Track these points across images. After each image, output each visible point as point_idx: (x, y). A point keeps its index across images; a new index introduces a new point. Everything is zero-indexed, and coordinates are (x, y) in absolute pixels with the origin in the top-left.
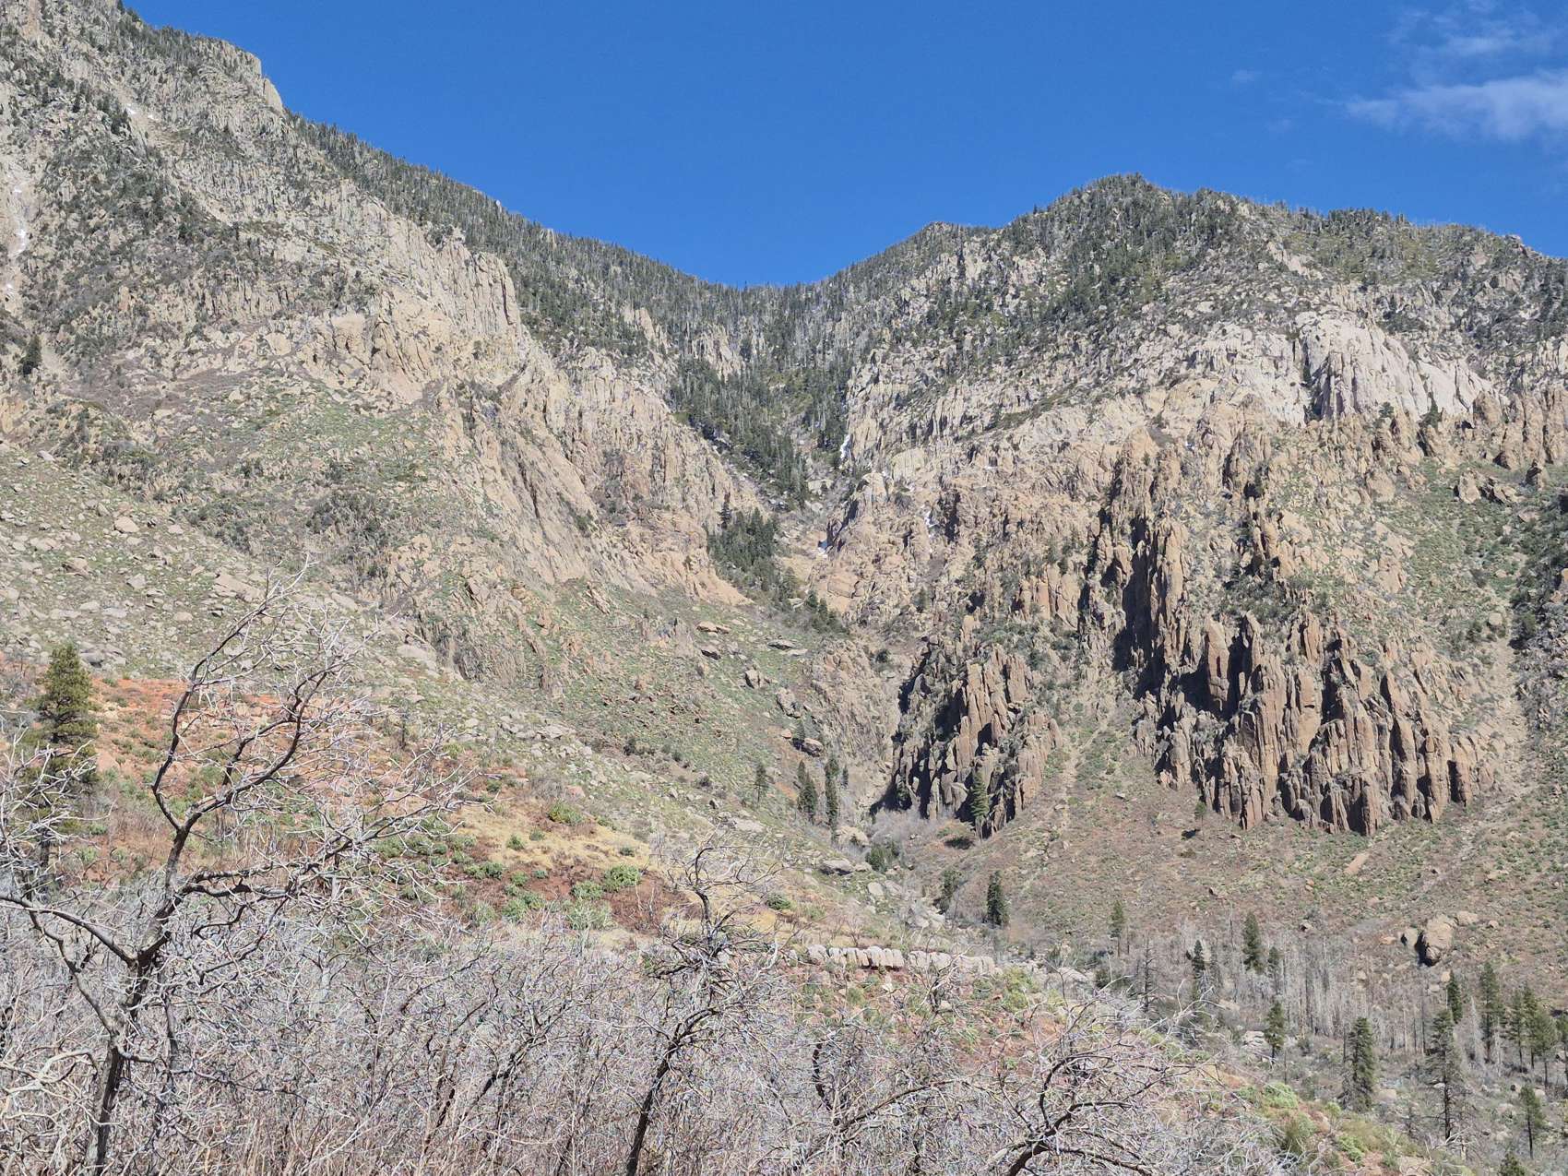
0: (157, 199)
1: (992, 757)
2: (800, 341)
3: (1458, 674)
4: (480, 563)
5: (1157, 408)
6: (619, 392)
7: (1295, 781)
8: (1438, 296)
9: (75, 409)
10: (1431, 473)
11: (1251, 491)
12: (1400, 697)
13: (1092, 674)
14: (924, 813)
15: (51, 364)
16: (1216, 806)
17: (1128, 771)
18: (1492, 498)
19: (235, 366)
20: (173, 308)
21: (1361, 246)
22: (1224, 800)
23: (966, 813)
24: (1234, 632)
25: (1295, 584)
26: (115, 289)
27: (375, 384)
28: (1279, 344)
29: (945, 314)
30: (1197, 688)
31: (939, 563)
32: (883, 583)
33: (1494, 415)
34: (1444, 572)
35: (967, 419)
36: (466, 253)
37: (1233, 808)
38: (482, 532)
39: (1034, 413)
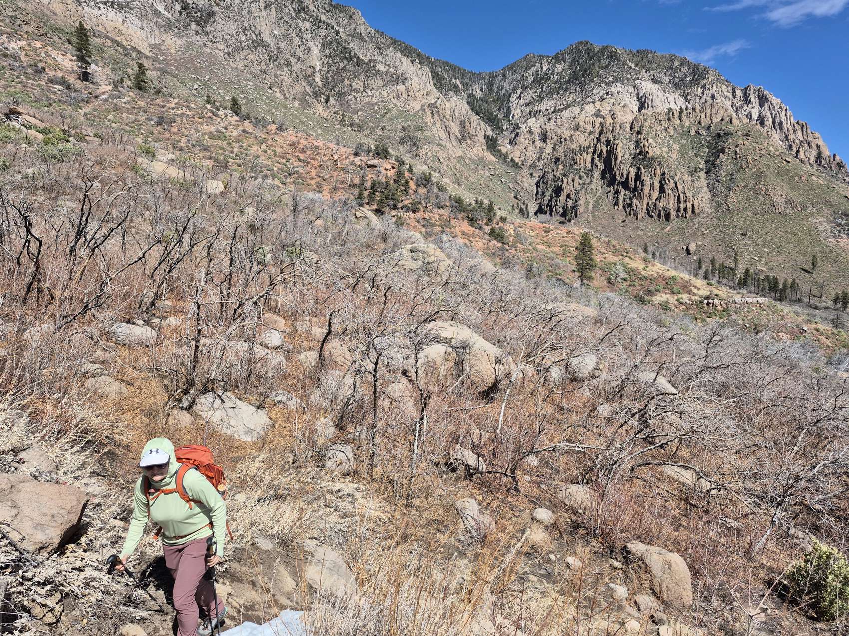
0: (350, 55)
1: (570, 203)
2: (495, 87)
3: (693, 181)
4: (441, 153)
5: (598, 107)
6: (458, 104)
7: (651, 209)
8: (665, 74)
9: (341, 113)
10: (682, 127)
11: (639, 133)
12: (680, 188)
13: (595, 180)
14: (551, 215)
15: (332, 101)
16: (630, 215)
17: (606, 205)
18: (699, 133)
19: (374, 100)
20: (357, 84)
21: (645, 60)
22: (632, 213)
23: (564, 215)
24: (636, 170)
25: (653, 158)
26: (344, 79)
27: (409, 105)
28: (631, 89)
29: (538, 81)
30: (625, 185)
31: (542, 149)
32: (528, 154)
33: (698, 111)
34: (688, 154)
35: (547, 110)
36: (419, 66)
37: (634, 215)
38: (440, 144)
39: (566, 108)
